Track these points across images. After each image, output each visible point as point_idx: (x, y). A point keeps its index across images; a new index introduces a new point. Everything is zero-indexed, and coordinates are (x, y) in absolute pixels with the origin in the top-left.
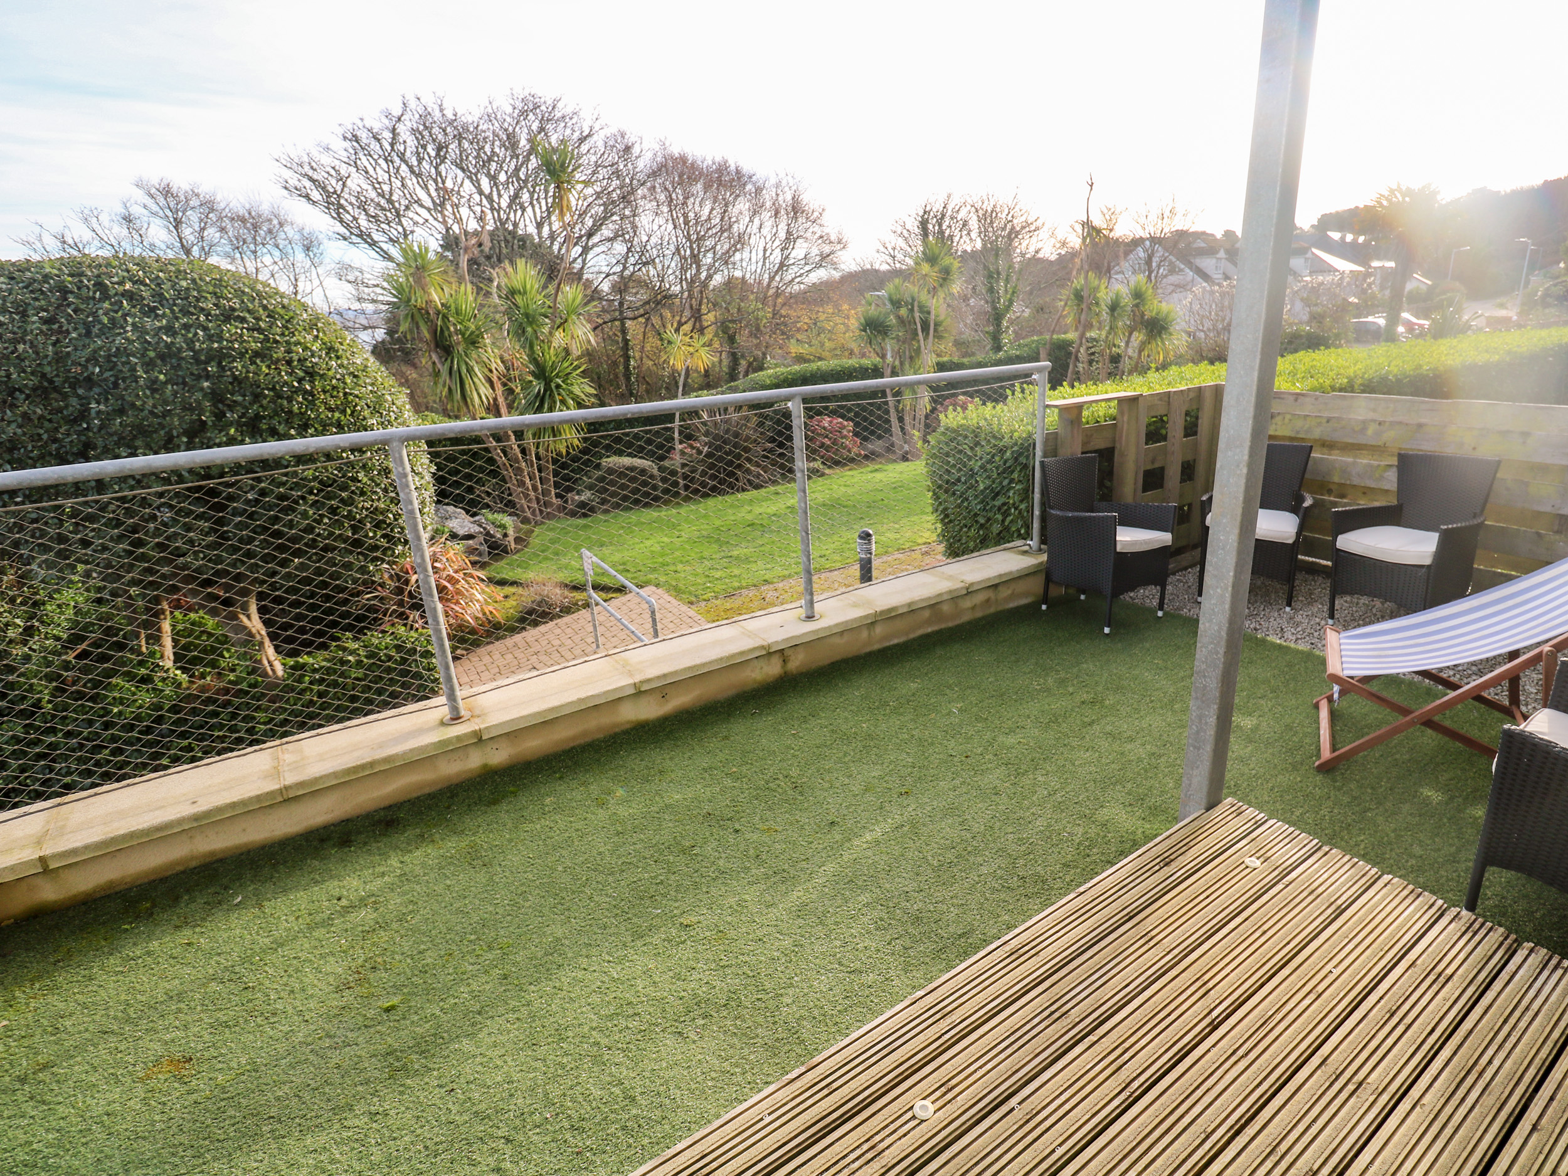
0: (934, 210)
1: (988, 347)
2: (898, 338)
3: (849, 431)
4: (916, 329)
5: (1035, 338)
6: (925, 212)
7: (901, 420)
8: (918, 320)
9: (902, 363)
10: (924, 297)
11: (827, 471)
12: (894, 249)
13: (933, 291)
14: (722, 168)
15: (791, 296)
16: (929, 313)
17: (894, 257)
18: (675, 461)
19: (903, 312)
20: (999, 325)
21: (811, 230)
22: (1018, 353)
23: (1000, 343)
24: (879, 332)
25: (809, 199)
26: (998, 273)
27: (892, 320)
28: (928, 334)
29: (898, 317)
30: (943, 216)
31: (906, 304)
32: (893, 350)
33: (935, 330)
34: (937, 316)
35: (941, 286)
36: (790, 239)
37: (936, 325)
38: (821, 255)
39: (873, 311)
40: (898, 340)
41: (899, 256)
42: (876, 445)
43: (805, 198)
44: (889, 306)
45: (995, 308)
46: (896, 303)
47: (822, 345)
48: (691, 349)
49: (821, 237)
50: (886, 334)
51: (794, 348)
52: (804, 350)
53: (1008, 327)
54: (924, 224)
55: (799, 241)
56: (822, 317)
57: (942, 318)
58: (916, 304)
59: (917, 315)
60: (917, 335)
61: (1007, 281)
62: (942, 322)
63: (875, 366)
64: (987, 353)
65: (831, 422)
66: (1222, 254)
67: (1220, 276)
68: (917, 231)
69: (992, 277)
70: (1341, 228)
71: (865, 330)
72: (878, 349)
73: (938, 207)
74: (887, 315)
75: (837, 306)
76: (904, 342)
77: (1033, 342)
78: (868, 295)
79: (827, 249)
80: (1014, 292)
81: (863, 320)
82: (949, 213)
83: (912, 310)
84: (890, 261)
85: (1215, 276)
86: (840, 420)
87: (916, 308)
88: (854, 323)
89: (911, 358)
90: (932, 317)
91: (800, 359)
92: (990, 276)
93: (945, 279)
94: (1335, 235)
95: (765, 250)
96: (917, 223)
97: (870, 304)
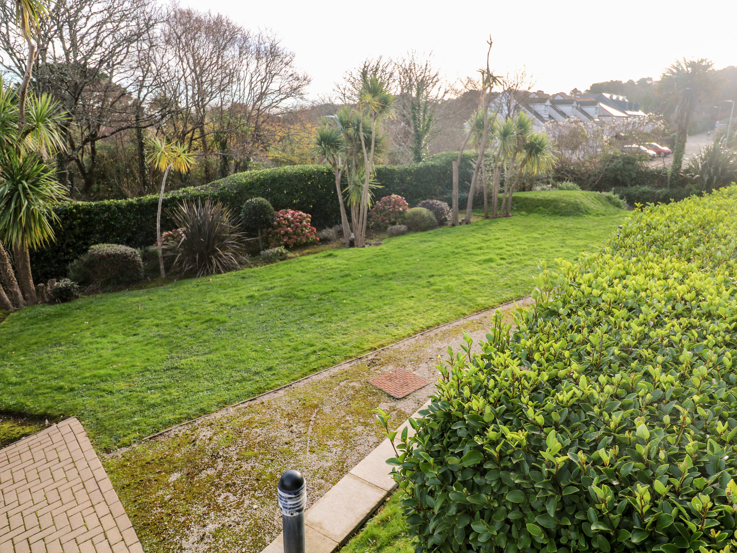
0: (371, 65)
1: (412, 158)
2: (346, 151)
3: (308, 222)
4: (361, 145)
5: (444, 153)
6: (365, 67)
7: (348, 213)
8: (362, 138)
9: (349, 170)
10: (367, 120)
11: (290, 255)
12: (345, 89)
13: (375, 116)
14: (218, 22)
15: (269, 116)
16: (371, 133)
17: (344, 95)
18: (158, 247)
19: (351, 131)
20: (419, 143)
21: (284, 70)
22: (433, 163)
23: (420, 156)
24: (332, 146)
25: (282, 46)
26: (419, 106)
27: (342, 137)
28: (370, 148)
29: (347, 135)
30: (377, 70)
31: (353, 125)
32: (342, 160)
33: (375, 146)
34: (377, 135)
35: (380, 112)
36: (270, 75)
37: (376, 142)
38: (291, 88)
39: (327, 130)
40: (347, 153)
41: (348, 94)
42: (328, 232)
43: (281, 46)
44: (340, 126)
45: (417, 131)
46: (345, 124)
47: (293, 151)
48: (175, 155)
49: (292, 75)
50: (337, 147)
51: (273, 153)
52: (278, 154)
53: (425, 145)
54: (364, 74)
55: (276, 77)
56: (292, 132)
57: (380, 137)
58: (361, 125)
59: (362, 134)
60: (361, 148)
61: (425, 112)
62: (380, 140)
63: (329, 170)
64: (411, 163)
65: (293, 215)
66: (548, 103)
67: (547, 116)
68: (360, 78)
69: (415, 109)
70: (609, 92)
71: (320, 144)
72: (331, 159)
73: (374, 64)
74: (338, 133)
75: (303, 125)
76: (351, 154)
77: (443, 155)
78: (324, 118)
79: (295, 84)
80: (430, 120)
81: (319, 137)
82: (381, 68)
83: (358, 130)
84: (342, 97)
85: (544, 116)
86: (301, 213)
87: (361, 129)
88: (314, 138)
89: (357, 166)
90: (373, 136)
91: (277, 162)
92: (413, 108)
93: (383, 107)
94: (607, 95)
95: (251, 83)
96: (360, 74)
97: (325, 124)
